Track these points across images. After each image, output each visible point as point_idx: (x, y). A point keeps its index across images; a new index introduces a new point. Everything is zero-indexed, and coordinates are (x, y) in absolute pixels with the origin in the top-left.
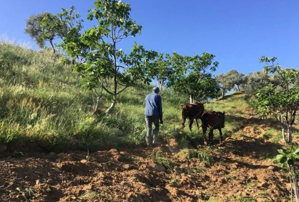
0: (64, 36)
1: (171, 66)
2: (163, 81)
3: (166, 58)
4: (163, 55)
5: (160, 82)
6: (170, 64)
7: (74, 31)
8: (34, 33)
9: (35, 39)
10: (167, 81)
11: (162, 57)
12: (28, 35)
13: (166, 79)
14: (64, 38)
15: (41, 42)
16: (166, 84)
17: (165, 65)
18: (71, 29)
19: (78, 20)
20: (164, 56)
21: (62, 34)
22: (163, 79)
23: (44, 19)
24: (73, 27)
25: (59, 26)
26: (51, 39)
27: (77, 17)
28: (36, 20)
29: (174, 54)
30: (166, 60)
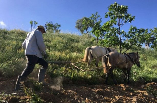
0: (93, 27)
1: (153, 36)
2: (149, 45)
3: (150, 31)
4: (147, 30)
5: (147, 46)
6: (153, 34)
7: (98, 24)
8: (79, 27)
9: (79, 30)
10: (151, 44)
11: (147, 31)
12: (77, 29)
13: (150, 43)
14: (93, 28)
15: (82, 31)
16: (150, 47)
17: (150, 36)
18: (96, 23)
20: (149, 30)
21: (92, 26)
22: (148, 43)
23: (84, 20)
24: (97, 22)
25: (91, 23)
26: (87, 29)
27: (99, 17)
28: (80, 21)
29: (155, 28)
30: (150, 32)
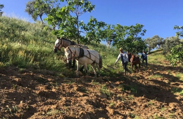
0: (48, 13)
1: (115, 33)
2: (110, 42)
3: (113, 27)
4: (110, 25)
5: (108, 43)
6: (115, 31)
7: (54, 10)
8: (30, 12)
9: (31, 15)
11: (109, 27)
12: (27, 13)
13: (112, 41)
14: (48, 15)
15: (35, 18)
16: (112, 44)
17: (111, 32)
18: (52, 9)
19: (57, 3)
20: (111, 26)
22: (110, 41)
23: (36, 3)
24: (54, 8)
25: (45, 7)
26: (41, 16)
27: (56, 2)
28: (32, 4)
29: (118, 25)
30: (112, 28)
